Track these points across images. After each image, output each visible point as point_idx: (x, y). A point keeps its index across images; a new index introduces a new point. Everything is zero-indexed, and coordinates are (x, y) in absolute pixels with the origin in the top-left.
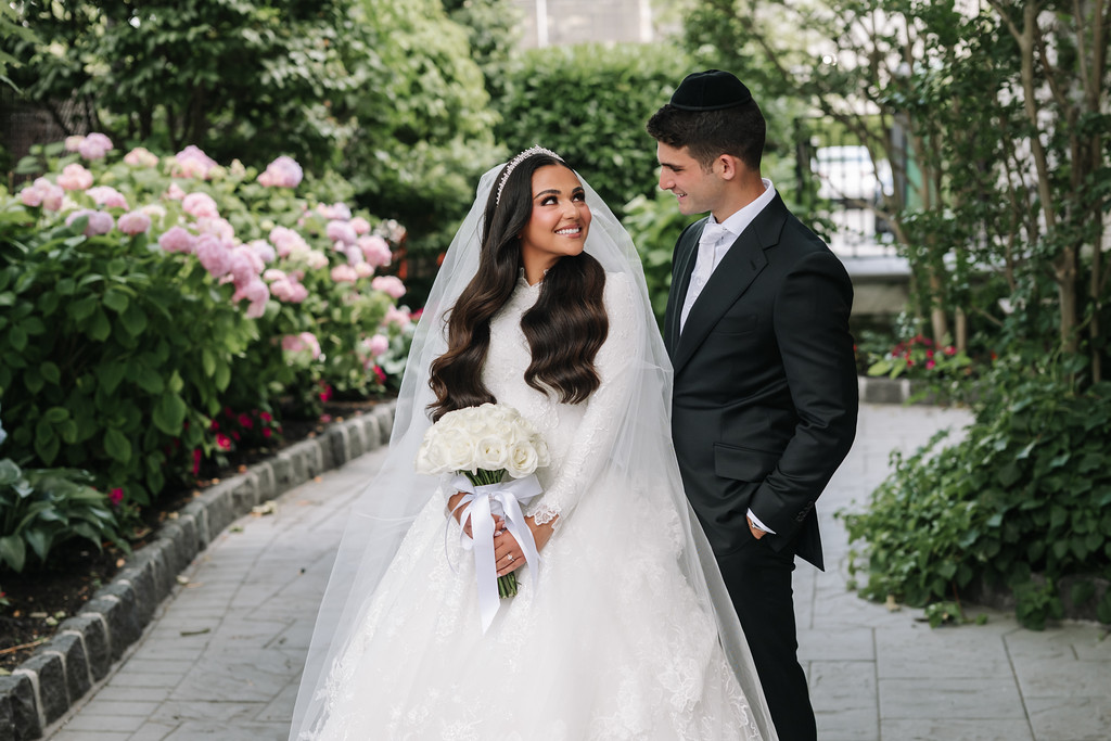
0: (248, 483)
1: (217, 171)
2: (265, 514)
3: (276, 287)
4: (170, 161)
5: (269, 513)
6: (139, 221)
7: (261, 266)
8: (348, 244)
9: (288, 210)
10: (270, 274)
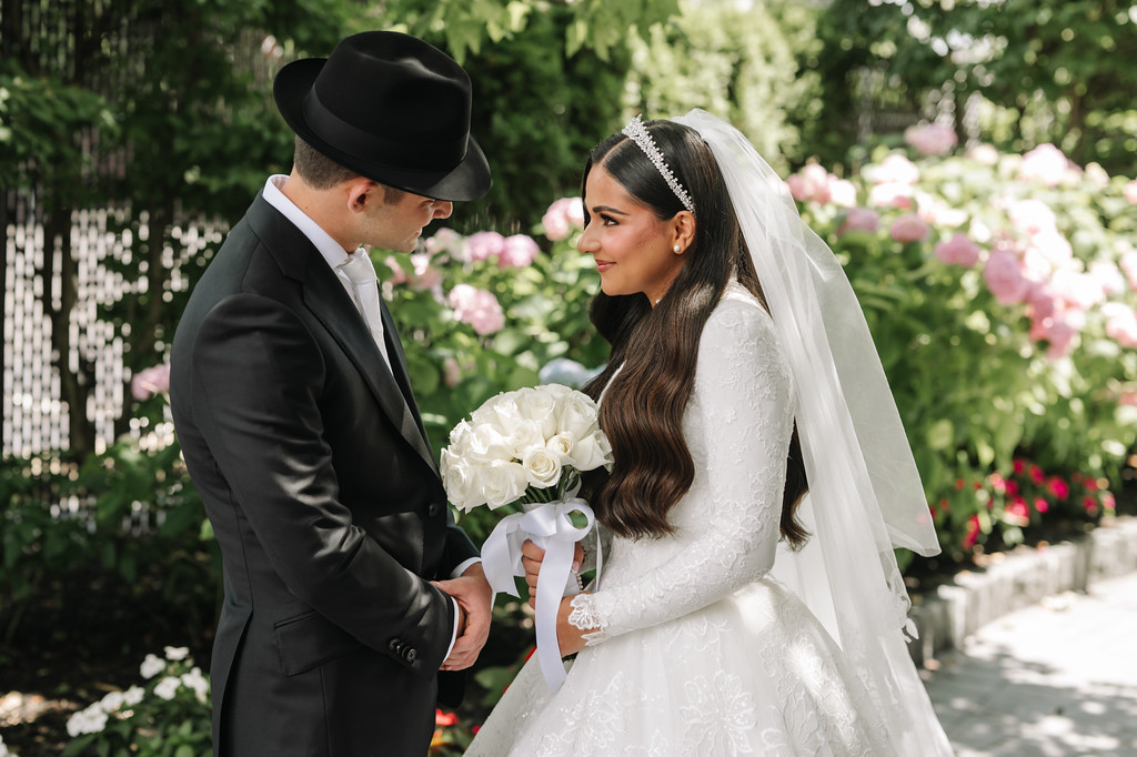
0: (1042, 567)
1: (1070, 176)
2: (1057, 610)
3: (1113, 327)
4: (1010, 162)
5: (1062, 610)
6: (914, 227)
7: (1099, 296)
10: (1109, 309)
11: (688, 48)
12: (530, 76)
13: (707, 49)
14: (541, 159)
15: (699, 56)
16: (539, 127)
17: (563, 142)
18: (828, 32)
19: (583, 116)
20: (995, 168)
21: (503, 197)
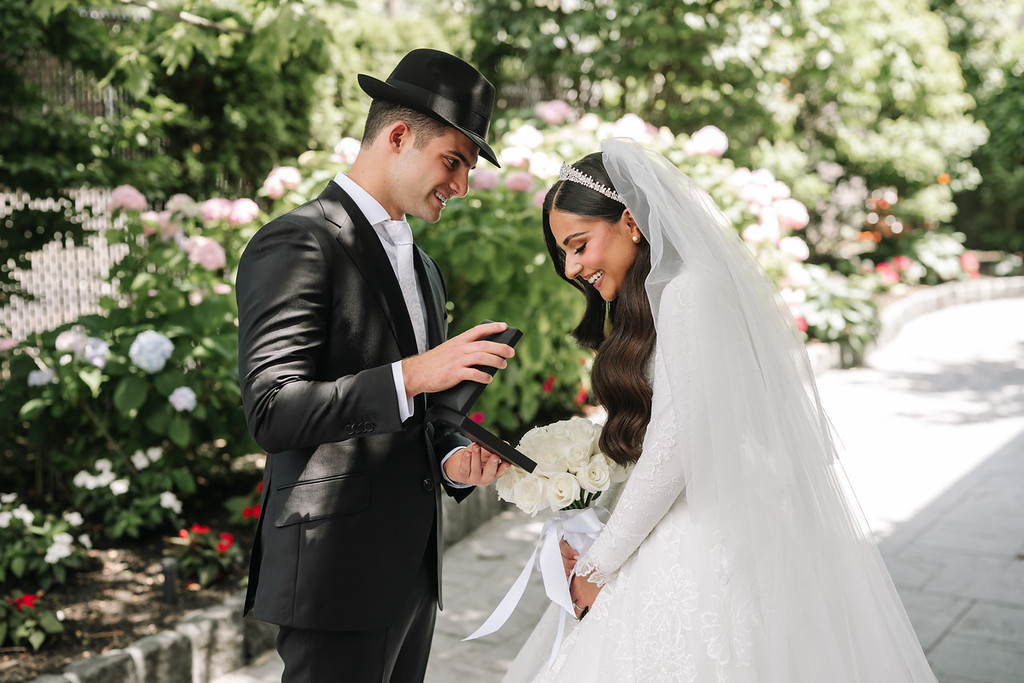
4: (607, 127)
8: (761, 206)
9: (708, 174)
11: (371, 51)
12: (252, 76)
13: (386, 51)
14: (264, 138)
15: (380, 56)
16: (261, 113)
17: (279, 124)
18: (479, 34)
19: (294, 105)
20: (594, 132)
21: (234, 165)
